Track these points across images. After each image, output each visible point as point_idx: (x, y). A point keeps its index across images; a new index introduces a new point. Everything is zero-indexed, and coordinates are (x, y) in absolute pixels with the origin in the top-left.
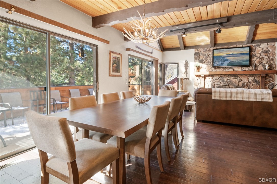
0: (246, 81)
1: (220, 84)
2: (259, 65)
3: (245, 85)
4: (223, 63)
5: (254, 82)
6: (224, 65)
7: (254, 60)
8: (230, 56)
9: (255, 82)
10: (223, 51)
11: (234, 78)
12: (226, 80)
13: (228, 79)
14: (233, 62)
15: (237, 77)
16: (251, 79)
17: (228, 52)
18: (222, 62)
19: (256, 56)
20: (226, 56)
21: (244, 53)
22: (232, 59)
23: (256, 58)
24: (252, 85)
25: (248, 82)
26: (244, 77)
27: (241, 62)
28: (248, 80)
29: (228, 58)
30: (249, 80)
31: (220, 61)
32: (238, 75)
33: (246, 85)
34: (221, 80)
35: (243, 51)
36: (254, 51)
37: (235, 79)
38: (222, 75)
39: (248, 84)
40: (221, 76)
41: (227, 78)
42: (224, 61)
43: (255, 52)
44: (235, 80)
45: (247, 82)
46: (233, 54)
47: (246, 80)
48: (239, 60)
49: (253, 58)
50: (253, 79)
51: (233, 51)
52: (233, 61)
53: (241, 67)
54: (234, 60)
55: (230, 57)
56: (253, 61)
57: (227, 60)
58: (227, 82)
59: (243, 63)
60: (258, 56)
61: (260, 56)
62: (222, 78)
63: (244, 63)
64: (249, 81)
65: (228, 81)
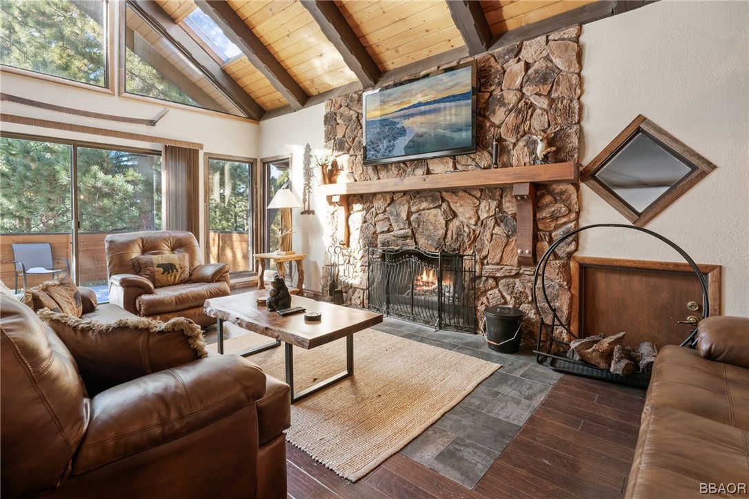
0: (470, 218)
1: (388, 231)
2: (515, 145)
3: (466, 235)
4: (394, 146)
5: (497, 224)
6: (395, 153)
7: (497, 122)
8: (412, 115)
9: (502, 221)
10: (390, 95)
11: (431, 206)
12: (404, 215)
13: (413, 209)
14: (421, 136)
15: (440, 202)
16: (487, 208)
17: (406, 100)
18: (390, 141)
19: (502, 102)
20: (400, 117)
21: (456, 93)
22: (416, 125)
23: (503, 109)
24: (488, 236)
25: (476, 225)
26: (462, 198)
27: (448, 133)
28: (477, 212)
29: (406, 123)
30: (480, 213)
31: (384, 138)
32: (444, 194)
33: (469, 235)
34: (391, 213)
35: (451, 87)
36: (497, 80)
37: (434, 211)
38: (394, 193)
39: (474, 231)
40: (392, 197)
41: (409, 207)
42: (395, 138)
43: (500, 84)
44: (435, 216)
45: (473, 221)
46: (420, 104)
47: (467, 216)
48: (440, 127)
49: (494, 112)
50: (493, 207)
51: (421, 92)
52: (420, 133)
53: (449, 156)
54: (424, 130)
55: (411, 120)
56: (493, 125)
57: (403, 132)
58: (410, 224)
59: (453, 139)
60: (509, 104)
61: (520, 100)
62: (396, 208)
63: (457, 136)
64: (481, 219)
65: (413, 218)
